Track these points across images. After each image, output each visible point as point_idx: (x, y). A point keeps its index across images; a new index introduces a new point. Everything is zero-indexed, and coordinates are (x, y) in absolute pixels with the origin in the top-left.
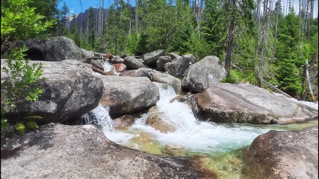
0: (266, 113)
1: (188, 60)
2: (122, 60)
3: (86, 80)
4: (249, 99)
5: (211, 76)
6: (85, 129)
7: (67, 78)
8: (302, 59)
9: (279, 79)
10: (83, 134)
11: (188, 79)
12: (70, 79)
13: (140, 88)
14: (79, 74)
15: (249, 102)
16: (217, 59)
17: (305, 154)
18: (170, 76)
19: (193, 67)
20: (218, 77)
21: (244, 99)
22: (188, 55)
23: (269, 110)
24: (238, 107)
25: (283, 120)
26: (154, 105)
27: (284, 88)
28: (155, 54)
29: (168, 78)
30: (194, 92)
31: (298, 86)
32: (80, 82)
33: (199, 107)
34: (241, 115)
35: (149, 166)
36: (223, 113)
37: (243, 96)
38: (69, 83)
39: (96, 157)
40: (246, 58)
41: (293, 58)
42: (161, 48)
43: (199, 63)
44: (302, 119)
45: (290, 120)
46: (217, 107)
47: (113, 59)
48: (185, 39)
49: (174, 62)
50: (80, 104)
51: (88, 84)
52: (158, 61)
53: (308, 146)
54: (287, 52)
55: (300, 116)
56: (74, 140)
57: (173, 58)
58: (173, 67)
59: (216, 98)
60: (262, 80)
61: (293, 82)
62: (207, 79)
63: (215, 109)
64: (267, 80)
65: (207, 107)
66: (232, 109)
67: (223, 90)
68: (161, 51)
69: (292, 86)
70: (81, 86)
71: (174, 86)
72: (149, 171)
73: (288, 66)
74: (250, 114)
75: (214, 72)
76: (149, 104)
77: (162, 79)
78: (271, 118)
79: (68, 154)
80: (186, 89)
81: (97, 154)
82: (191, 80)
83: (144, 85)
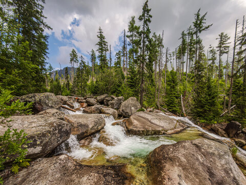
0: (161, 129)
1: (120, 100)
2: (84, 101)
3: (60, 127)
4: (152, 121)
5: (133, 108)
6: (60, 159)
7: (47, 128)
8: (179, 94)
9: (168, 105)
10: (60, 163)
11: (121, 110)
12: (49, 129)
13: (94, 121)
14: (55, 124)
15: (152, 123)
16: (135, 98)
17: (178, 162)
18: (111, 109)
19: (123, 103)
20: (137, 109)
21: (150, 121)
22: (120, 97)
23: (162, 127)
24: (147, 127)
25: (169, 132)
26: (103, 128)
27: (170, 110)
28: (103, 97)
29: (110, 110)
30: (124, 117)
31: (177, 109)
32: (56, 130)
33: (127, 127)
34: (148, 131)
35: (98, 178)
36: (139, 131)
37: (149, 120)
38: (49, 132)
39: (68, 178)
40: (150, 98)
41: (175, 94)
42: (106, 93)
43: (126, 101)
44: (179, 130)
45: (173, 131)
46: (136, 127)
47: (79, 100)
48: (119, 86)
49: (113, 102)
50: (57, 142)
51: (61, 129)
52: (105, 101)
53: (180, 155)
54: (171, 91)
55: (178, 128)
56: (54, 170)
57: (113, 98)
58: (112, 104)
59: (135, 122)
60: (159, 106)
61: (175, 106)
62: (131, 109)
63: (135, 129)
64: (162, 106)
65: (131, 128)
66: (143, 128)
67: (139, 116)
68: (106, 95)
69: (174, 109)
70: (57, 132)
71: (114, 115)
72: (98, 182)
73: (172, 99)
74: (153, 130)
75: (135, 106)
76: (99, 129)
77: (107, 111)
78: (163, 132)
79: (50, 181)
80: (120, 116)
81: (68, 176)
82: (123, 110)
83: (97, 119)
